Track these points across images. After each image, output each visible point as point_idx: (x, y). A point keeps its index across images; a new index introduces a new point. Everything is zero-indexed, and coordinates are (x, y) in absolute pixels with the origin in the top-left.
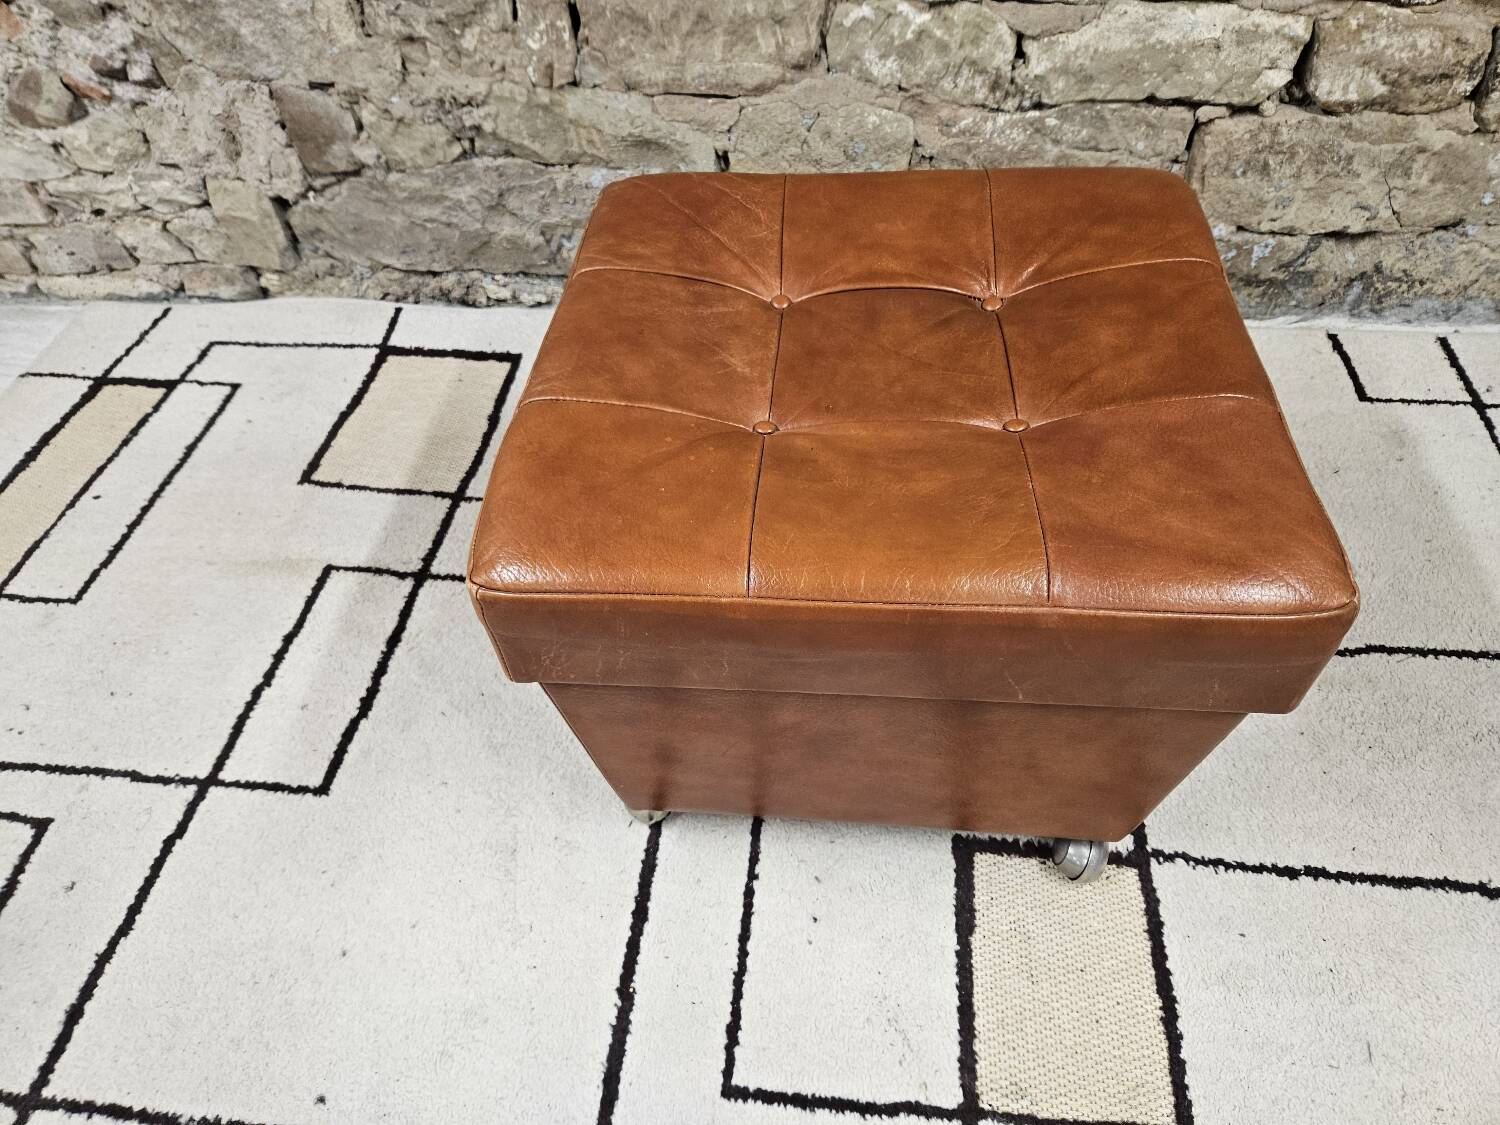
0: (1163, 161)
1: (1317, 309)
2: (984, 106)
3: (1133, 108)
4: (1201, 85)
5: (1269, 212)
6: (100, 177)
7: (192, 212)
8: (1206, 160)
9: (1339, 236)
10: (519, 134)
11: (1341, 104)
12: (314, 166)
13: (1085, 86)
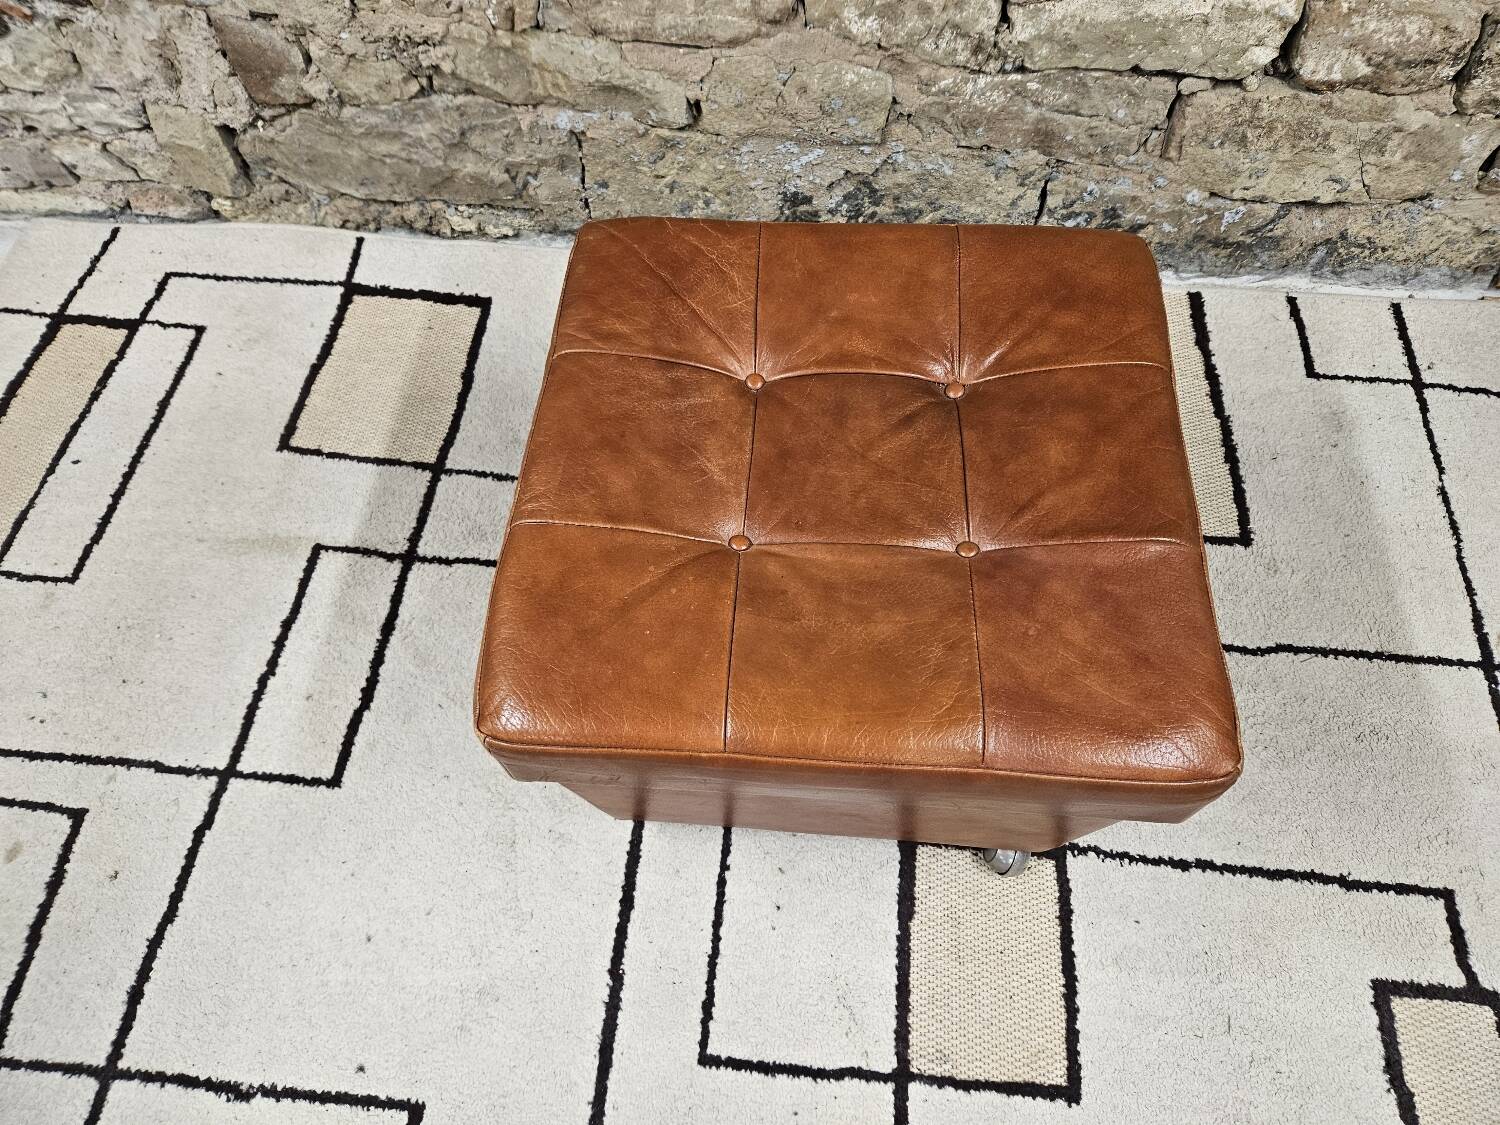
0: (1142, 129)
1: (1280, 270)
2: (965, 68)
3: (1117, 78)
4: (1186, 59)
5: (1243, 181)
6: (30, 96)
7: (134, 134)
8: (1184, 132)
9: (1309, 204)
10: (480, 75)
11: (1324, 83)
12: (261, 96)
13: (1069, 54)
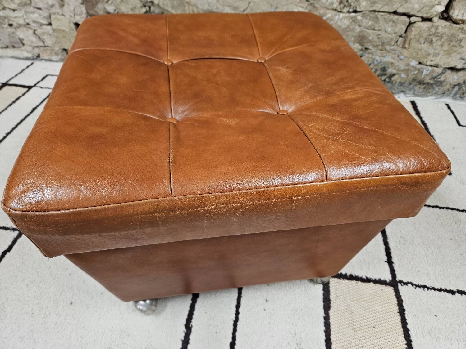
0: (396, 36)
1: (442, 95)
2: (336, 10)
3: (388, 15)
4: (413, 9)
5: (430, 58)
6: (12, 11)
7: (45, 27)
8: (411, 37)
9: (453, 69)
10: (167, 6)
11: (461, 20)
12: (91, 12)
13: (373, 5)
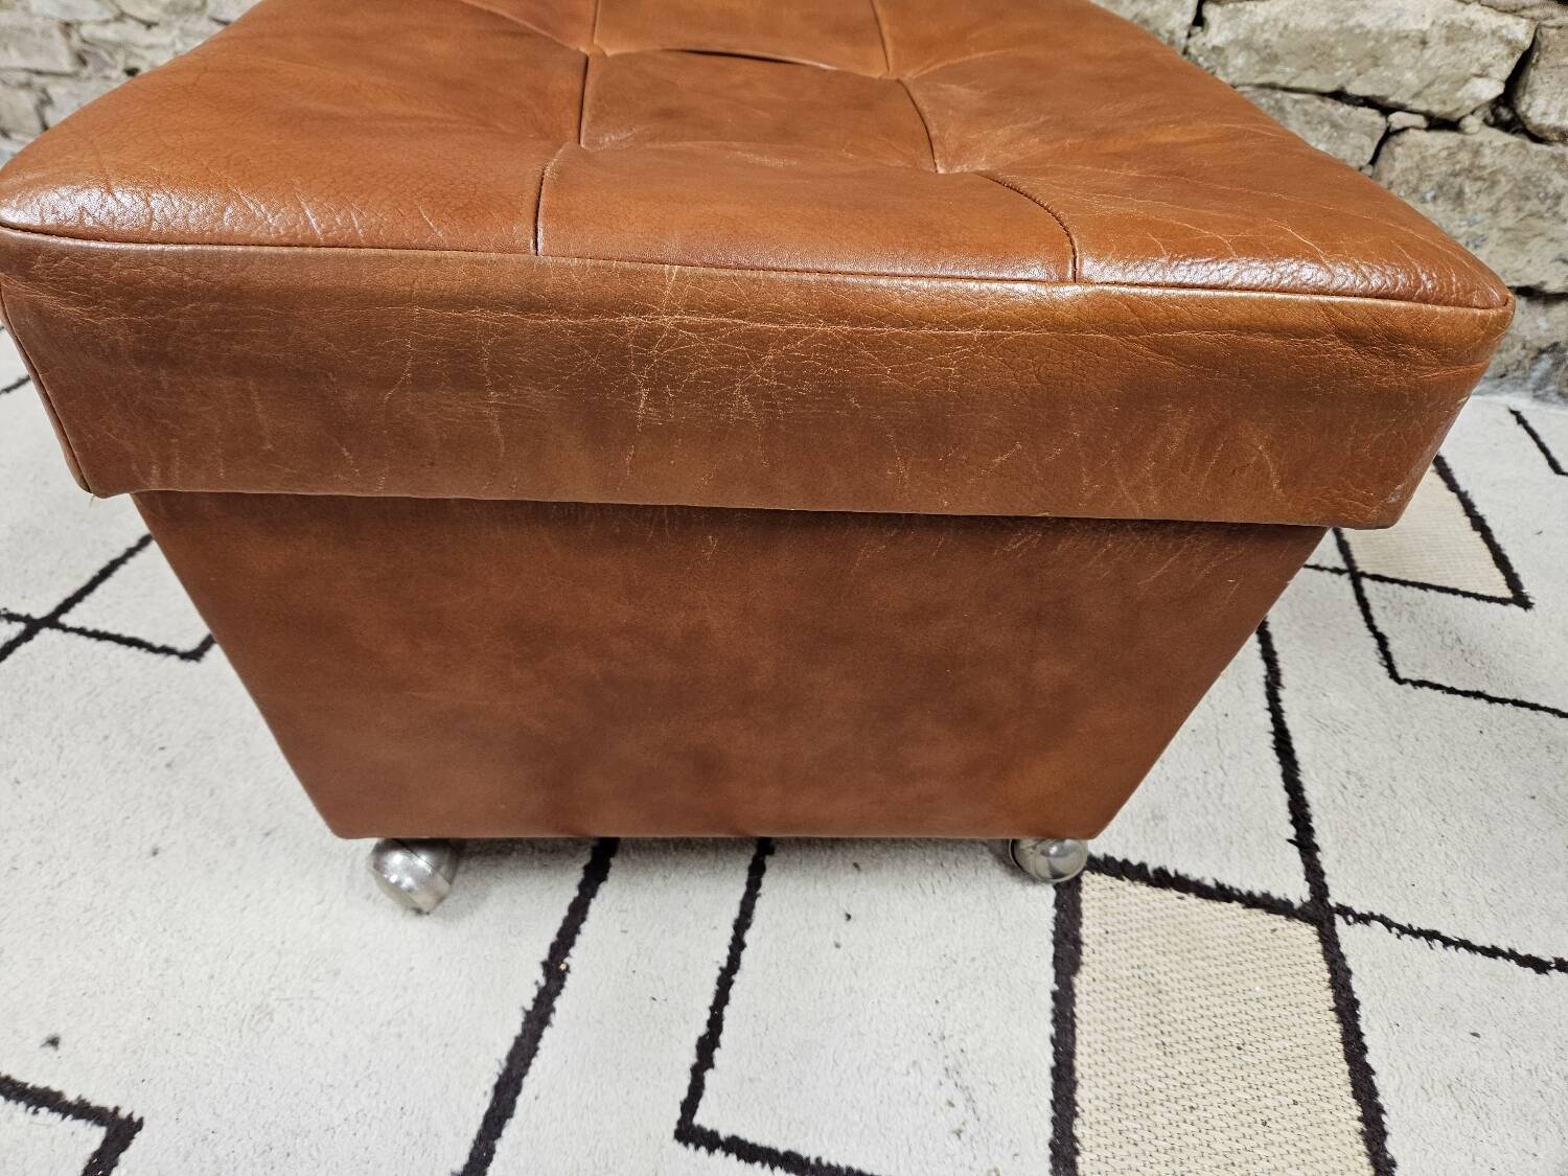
1: (1497, 382)
3: (1318, 102)
4: (1399, 85)
6: (143, 27)
8: (1393, 176)
9: (1532, 293)
11: (1555, 129)
13: (1268, 67)
